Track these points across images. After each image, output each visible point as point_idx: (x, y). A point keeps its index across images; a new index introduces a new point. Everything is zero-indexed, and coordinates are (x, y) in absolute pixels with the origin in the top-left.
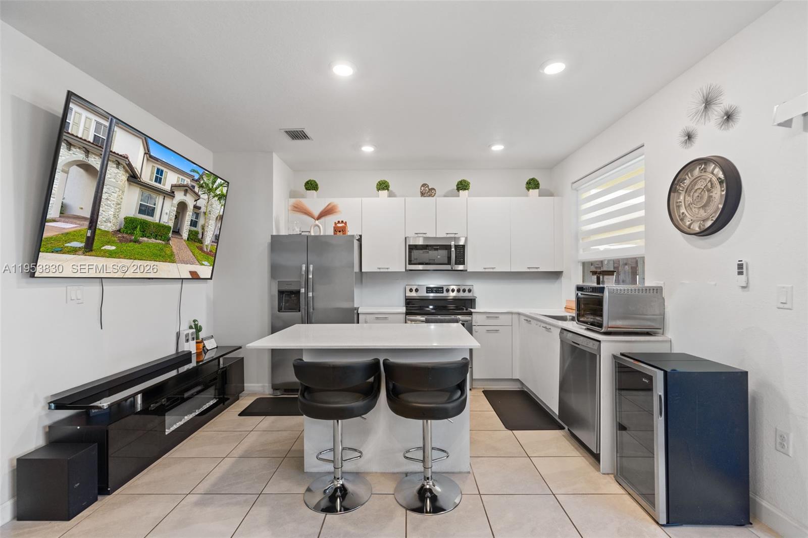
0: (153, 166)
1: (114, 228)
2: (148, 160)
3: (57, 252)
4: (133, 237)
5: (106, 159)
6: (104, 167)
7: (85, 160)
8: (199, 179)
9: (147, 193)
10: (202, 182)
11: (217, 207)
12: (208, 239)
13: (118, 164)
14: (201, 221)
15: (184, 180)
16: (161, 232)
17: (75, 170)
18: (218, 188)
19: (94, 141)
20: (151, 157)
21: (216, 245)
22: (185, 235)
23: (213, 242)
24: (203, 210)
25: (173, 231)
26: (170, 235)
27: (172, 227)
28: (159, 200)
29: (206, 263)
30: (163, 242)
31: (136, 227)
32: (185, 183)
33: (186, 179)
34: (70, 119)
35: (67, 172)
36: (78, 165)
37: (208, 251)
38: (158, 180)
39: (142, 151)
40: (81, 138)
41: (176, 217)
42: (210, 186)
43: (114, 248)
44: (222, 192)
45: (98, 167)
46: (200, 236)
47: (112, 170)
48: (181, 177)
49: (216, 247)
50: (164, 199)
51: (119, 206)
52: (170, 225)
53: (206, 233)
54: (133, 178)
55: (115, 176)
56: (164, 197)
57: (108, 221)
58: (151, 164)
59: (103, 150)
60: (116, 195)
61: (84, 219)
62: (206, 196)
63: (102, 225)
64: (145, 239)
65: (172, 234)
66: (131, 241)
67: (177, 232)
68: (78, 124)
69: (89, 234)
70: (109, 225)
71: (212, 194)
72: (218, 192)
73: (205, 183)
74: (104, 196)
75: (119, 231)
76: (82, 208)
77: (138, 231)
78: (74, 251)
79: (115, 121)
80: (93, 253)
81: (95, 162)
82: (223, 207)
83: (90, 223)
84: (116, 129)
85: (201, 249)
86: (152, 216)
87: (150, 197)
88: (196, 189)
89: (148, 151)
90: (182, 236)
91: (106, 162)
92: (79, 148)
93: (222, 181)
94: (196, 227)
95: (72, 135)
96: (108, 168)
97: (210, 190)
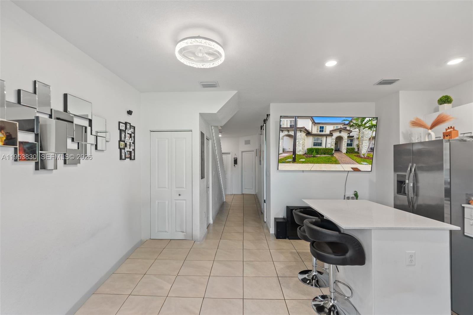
0: (317, 126)
1: (303, 153)
2: (314, 125)
3: (283, 163)
4: (312, 155)
5: (296, 131)
6: (295, 134)
7: (288, 133)
8: (349, 123)
9: (316, 137)
10: (352, 124)
11: (369, 133)
12: (364, 150)
13: (301, 131)
14: (355, 143)
15: (338, 126)
16: (327, 151)
17: (286, 138)
18: (367, 122)
19: (290, 126)
20: (315, 123)
21: (373, 153)
22: (344, 151)
23: (368, 152)
24: (356, 137)
25: (335, 150)
26: (334, 151)
27: (334, 149)
28: (324, 139)
29: (366, 163)
30: (330, 156)
31: (313, 152)
32: (339, 127)
33: (339, 126)
34: (281, 124)
35: (283, 139)
36: (286, 136)
37: (366, 157)
38: (321, 131)
39: (310, 123)
40: (286, 128)
41: (336, 144)
42: (360, 124)
43: (304, 160)
44: (372, 124)
45: (293, 134)
46: (356, 150)
47: (299, 134)
48: (335, 126)
49: (372, 154)
50: (326, 138)
51: (304, 145)
52: (333, 148)
53: (361, 148)
54: (308, 133)
55: (300, 135)
56: (326, 137)
57: (300, 150)
58: (316, 127)
59: (294, 128)
60: (302, 142)
61: (291, 152)
62: (357, 130)
63: (298, 153)
64: (319, 155)
65: (335, 151)
66: (311, 157)
67: (338, 150)
68: (284, 124)
69: (293, 157)
70: (301, 152)
71: (362, 128)
72: (368, 125)
73: (355, 124)
74: (297, 143)
75: (306, 154)
76: (289, 149)
77: (314, 152)
78: (289, 162)
79: (296, 117)
80: (296, 162)
81: (292, 133)
82: (374, 132)
83: (293, 153)
84: (298, 119)
85: (360, 157)
86: (321, 145)
87: (318, 139)
88: (348, 128)
89: (314, 121)
90: (342, 152)
91: (296, 132)
92: (286, 131)
93: (370, 119)
94: (352, 146)
95: (283, 128)
96: (297, 133)
97: (359, 126)
